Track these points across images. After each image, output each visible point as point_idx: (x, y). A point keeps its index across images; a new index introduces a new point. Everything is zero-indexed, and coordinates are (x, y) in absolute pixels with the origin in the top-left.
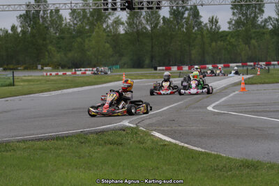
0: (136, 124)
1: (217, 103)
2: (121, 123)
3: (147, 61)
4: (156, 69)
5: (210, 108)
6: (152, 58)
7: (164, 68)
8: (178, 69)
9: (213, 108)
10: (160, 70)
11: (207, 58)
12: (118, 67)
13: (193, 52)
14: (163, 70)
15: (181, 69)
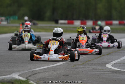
0: (27, 78)
1: (117, 61)
2: (11, 76)
3: (48, 14)
4: (57, 22)
5: (109, 66)
6: (54, 10)
7: (66, 22)
8: (82, 23)
9: (112, 66)
10: (61, 24)
11: (114, 13)
12: (16, 17)
13: (100, 6)
14: (64, 24)
15: (85, 24)
